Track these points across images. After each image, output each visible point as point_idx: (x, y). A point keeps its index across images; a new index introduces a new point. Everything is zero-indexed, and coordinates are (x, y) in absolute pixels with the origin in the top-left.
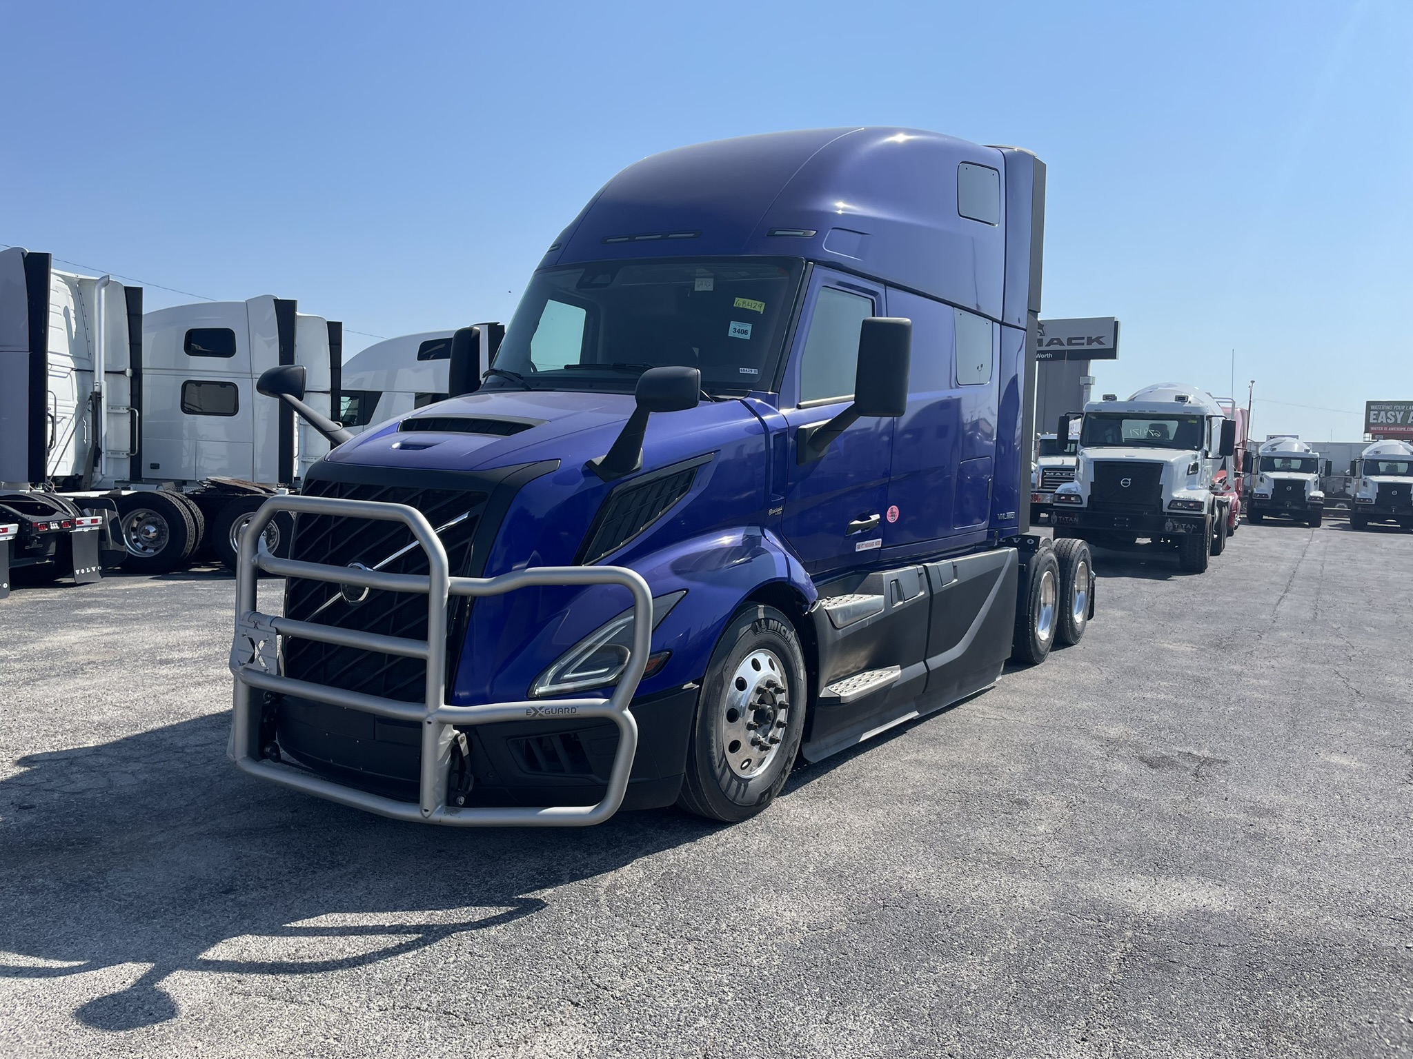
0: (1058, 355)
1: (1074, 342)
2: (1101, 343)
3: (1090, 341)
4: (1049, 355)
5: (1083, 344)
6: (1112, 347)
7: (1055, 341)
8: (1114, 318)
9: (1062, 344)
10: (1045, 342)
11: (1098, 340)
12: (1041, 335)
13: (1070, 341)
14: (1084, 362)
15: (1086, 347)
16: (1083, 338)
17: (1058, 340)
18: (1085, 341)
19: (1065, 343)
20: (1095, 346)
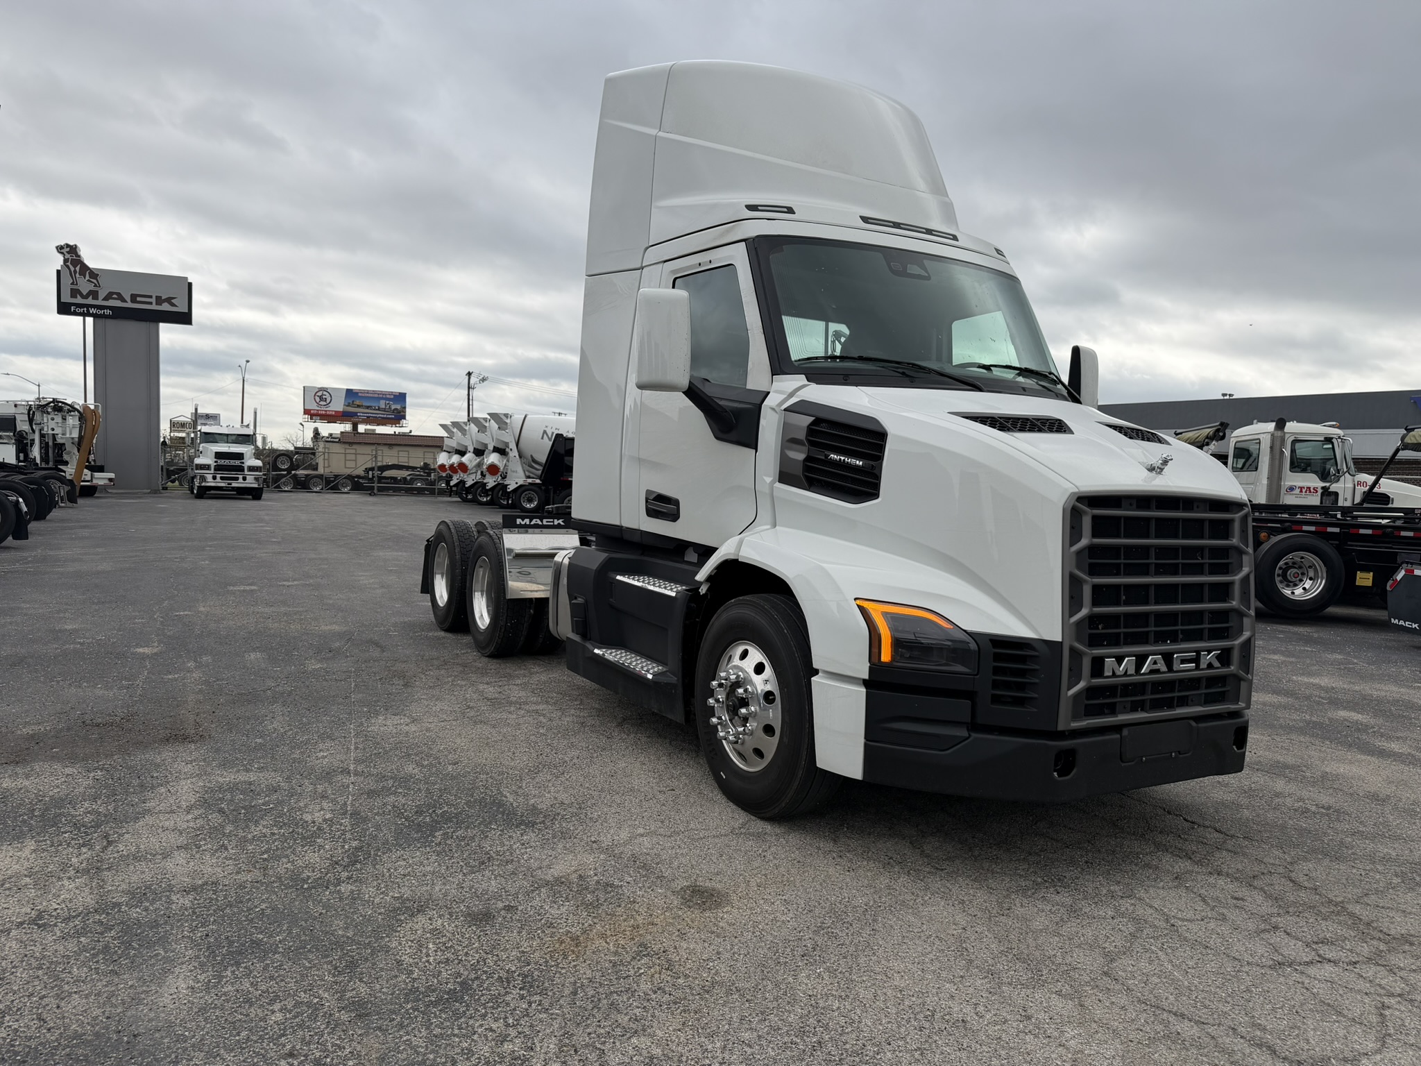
0: (120, 314)
1: (138, 299)
2: (173, 305)
3: (159, 300)
4: (108, 312)
5: (151, 303)
6: (187, 311)
7: (115, 296)
8: (187, 278)
9: (124, 300)
10: (102, 295)
11: (169, 300)
12: (95, 286)
13: (134, 298)
14: (152, 325)
15: (154, 307)
16: (151, 297)
17: (119, 294)
18: (153, 300)
19: (128, 298)
20: (166, 307)
